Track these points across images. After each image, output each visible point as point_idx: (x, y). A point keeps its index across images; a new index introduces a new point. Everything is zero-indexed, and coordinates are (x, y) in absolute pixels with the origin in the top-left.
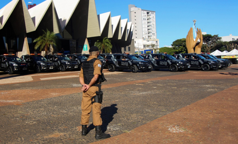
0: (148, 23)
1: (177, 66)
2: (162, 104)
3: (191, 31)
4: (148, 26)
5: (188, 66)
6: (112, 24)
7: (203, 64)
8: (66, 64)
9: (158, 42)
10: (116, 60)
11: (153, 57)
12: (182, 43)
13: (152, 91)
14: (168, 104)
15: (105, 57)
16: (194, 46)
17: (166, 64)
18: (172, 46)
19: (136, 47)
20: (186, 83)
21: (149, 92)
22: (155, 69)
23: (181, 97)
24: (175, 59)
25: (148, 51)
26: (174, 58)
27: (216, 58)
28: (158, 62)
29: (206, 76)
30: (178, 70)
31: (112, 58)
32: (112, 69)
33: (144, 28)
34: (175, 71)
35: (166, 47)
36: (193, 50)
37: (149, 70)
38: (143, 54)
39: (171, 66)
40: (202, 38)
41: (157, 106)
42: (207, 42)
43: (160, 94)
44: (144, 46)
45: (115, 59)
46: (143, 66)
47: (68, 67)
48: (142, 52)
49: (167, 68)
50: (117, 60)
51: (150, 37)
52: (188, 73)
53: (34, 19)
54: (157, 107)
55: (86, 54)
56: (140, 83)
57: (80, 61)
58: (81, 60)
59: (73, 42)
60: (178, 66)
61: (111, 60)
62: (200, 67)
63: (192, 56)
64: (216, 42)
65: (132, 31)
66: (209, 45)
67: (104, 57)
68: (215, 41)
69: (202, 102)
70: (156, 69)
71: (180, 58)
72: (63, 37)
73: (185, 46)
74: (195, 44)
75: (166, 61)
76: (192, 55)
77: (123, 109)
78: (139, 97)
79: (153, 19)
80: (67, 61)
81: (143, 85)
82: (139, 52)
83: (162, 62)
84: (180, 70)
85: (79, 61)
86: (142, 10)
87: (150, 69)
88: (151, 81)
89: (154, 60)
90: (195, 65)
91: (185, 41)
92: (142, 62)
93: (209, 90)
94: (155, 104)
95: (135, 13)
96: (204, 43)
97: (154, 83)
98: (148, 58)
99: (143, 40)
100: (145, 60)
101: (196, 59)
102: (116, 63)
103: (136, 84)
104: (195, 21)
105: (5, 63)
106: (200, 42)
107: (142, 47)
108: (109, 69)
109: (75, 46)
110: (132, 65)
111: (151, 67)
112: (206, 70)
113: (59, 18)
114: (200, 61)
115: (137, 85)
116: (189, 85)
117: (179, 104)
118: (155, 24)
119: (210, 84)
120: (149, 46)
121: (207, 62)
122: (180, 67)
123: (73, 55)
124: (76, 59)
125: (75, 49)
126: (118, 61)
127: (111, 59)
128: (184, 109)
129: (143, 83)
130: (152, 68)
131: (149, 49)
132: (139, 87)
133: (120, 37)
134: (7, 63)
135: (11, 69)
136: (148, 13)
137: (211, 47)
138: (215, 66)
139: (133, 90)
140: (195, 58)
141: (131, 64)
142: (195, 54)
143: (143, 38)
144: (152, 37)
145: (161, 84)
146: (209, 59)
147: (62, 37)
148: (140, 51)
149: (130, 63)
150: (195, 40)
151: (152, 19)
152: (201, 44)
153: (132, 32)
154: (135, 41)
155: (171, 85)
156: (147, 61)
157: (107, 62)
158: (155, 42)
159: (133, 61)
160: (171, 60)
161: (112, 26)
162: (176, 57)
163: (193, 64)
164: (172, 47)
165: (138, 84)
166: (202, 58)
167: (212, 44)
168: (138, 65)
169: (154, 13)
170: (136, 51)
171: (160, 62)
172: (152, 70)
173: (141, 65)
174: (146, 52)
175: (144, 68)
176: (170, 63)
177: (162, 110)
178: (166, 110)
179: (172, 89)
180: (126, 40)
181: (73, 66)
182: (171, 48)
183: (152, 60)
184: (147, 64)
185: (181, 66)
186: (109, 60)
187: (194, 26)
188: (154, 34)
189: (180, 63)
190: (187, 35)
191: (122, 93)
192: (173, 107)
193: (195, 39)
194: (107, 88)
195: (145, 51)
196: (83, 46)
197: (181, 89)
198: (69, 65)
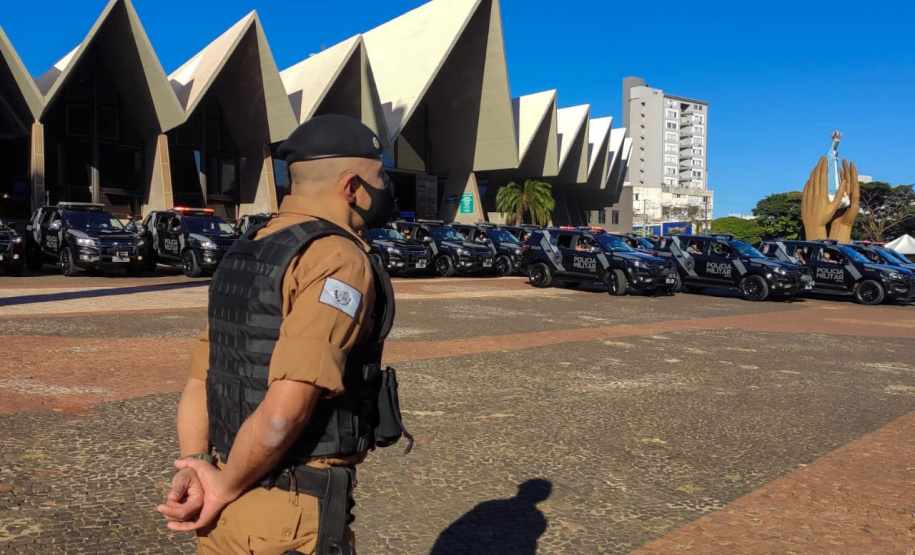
0: (682, 138)
1: (767, 280)
2: (684, 451)
3: (821, 167)
4: (681, 149)
5: (805, 283)
6: (559, 132)
7: (860, 280)
8: (388, 253)
9: (711, 201)
10: (555, 249)
11: (684, 247)
12: (788, 207)
13: (660, 376)
14: (715, 451)
15: (526, 237)
16: (828, 220)
17: (728, 272)
18: (755, 215)
19: (637, 213)
20: (797, 347)
21: (645, 382)
22: (688, 287)
23: (775, 417)
24: (760, 258)
25: (677, 228)
26: (757, 252)
27: (908, 261)
28: (699, 263)
29: (873, 323)
30: (770, 295)
31: (542, 242)
32: (542, 278)
33: (668, 152)
34: (758, 300)
35: (733, 217)
36: (823, 229)
37: (666, 290)
38: (659, 234)
39: (744, 280)
40: (857, 194)
41: (663, 460)
42: (873, 207)
43: (687, 395)
44: (666, 210)
45: (554, 244)
46: (647, 274)
47: (394, 263)
48: (656, 229)
49: (731, 285)
50: (560, 249)
51: (685, 184)
52: (806, 307)
53: (296, 99)
54: (662, 467)
55: (462, 223)
56: (621, 339)
57: (438, 245)
58: (443, 242)
59: (428, 184)
60: (769, 283)
61: (539, 248)
62: (850, 289)
63: (821, 251)
64: (904, 210)
65: (624, 157)
66: (879, 217)
67: (522, 238)
68: (900, 206)
69: (866, 451)
70: (693, 288)
71: (777, 253)
72: (396, 166)
73: (796, 217)
74: (830, 211)
75: (729, 261)
76: (824, 246)
77: (502, 469)
78: (599, 401)
79: (700, 126)
80: (391, 244)
81: (631, 349)
82: (647, 228)
83: (716, 265)
84: (777, 296)
85: (433, 246)
86: (665, 96)
87: (671, 285)
88: (664, 334)
89: (686, 255)
90: (832, 281)
91: (799, 201)
92: (643, 260)
93: (893, 387)
94: (654, 446)
95: (643, 104)
96: (861, 211)
97: (676, 339)
98: (667, 249)
99: (663, 191)
100: (656, 255)
101: (836, 262)
102: (557, 257)
103: (606, 340)
104: (838, 137)
105: (177, 238)
106: (850, 206)
107: (658, 214)
108: (533, 278)
109: (434, 196)
110: (610, 270)
111: (675, 280)
112: (870, 300)
113: (383, 101)
114: (850, 268)
115: (610, 347)
116: (806, 358)
117: (761, 456)
118: (703, 142)
119: (891, 360)
120: (680, 209)
121: (876, 275)
122: (778, 287)
123: (416, 226)
124: (426, 238)
125: (435, 206)
126: (563, 253)
127: (540, 245)
128: (783, 491)
129: (632, 339)
130: (680, 283)
131: (678, 221)
132: (614, 357)
133: (582, 177)
134: (182, 238)
135: (194, 258)
136: (684, 107)
137: (887, 223)
138: (904, 291)
139: (583, 368)
140: (831, 258)
141: (606, 264)
142: (835, 243)
143: (663, 184)
144: (691, 185)
145: (699, 348)
146: (882, 262)
147: (393, 166)
148: (651, 227)
149: (603, 263)
150: (831, 198)
151: (695, 125)
152: (852, 214)
153: (626, 161)
154: (635, 191)
155: (736, 352)
156: (662, 257)
157: (527, 253)
158: (701, 200)
159: (612, 255)
160: (748, 258)
161: (560, 137)
162: (766, 249)
163: (823, 276)
164: (753, 218)
165: (612, 340)
166: (856, 260)
167: (891, 214)
168: (630, 270)
169: (705, 108)
170: (637, 224)
171: (709, 264)
172: (678, 291)
173: (641, 269)
174: (670, 229)
175: (648, 280)
176: (742, 270)
177: (681, 489)
178: (698, 489)
179: (740, 372)
180: (603, 186)
181: (410, 260)
182: (751, 220)
183: (679, 257)
184: (661, 267)
185: (780, 281)
186: (532, 247)
187: (835, 153)
188: (699, 174)
189: (776, 270)
190: (809, 181)
191: (538, 379)
192: (735, 469)
193: (834, 193)
194: (489, 349)
195: (666, 226)
196: (461, 197)
197: (773, 374)
198: (396, 255)
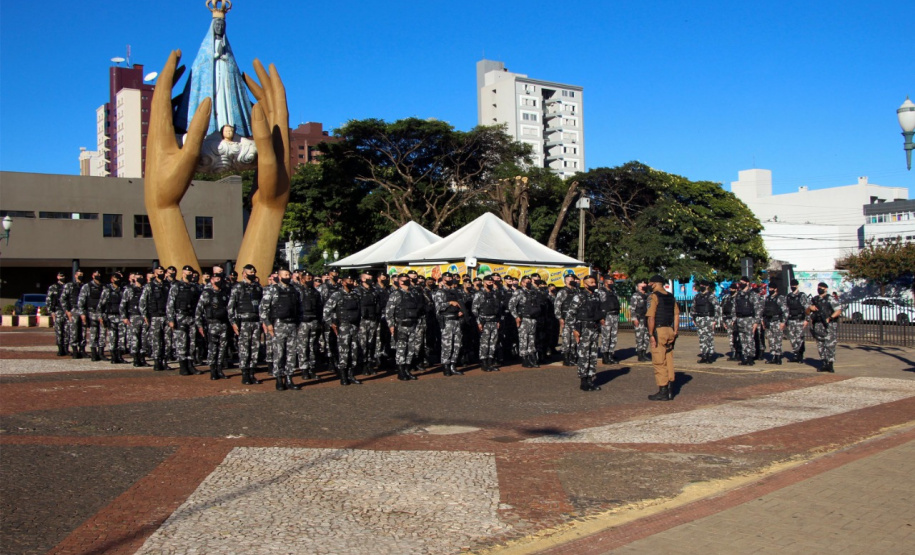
0: (549, 133)
4: (549, 148)
79: (573, 117)
86: (517, 80)
95: (495, 91)
118: (578, 136)
136: (547, 94)
151: (564, 117)
169: (578, 94)
